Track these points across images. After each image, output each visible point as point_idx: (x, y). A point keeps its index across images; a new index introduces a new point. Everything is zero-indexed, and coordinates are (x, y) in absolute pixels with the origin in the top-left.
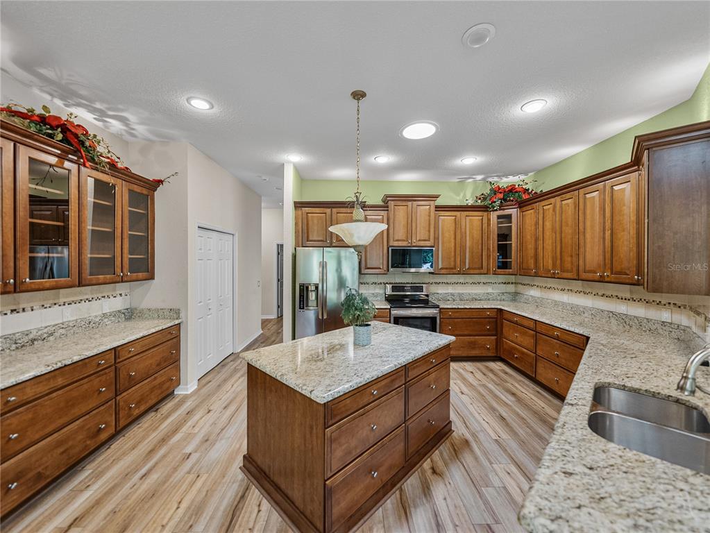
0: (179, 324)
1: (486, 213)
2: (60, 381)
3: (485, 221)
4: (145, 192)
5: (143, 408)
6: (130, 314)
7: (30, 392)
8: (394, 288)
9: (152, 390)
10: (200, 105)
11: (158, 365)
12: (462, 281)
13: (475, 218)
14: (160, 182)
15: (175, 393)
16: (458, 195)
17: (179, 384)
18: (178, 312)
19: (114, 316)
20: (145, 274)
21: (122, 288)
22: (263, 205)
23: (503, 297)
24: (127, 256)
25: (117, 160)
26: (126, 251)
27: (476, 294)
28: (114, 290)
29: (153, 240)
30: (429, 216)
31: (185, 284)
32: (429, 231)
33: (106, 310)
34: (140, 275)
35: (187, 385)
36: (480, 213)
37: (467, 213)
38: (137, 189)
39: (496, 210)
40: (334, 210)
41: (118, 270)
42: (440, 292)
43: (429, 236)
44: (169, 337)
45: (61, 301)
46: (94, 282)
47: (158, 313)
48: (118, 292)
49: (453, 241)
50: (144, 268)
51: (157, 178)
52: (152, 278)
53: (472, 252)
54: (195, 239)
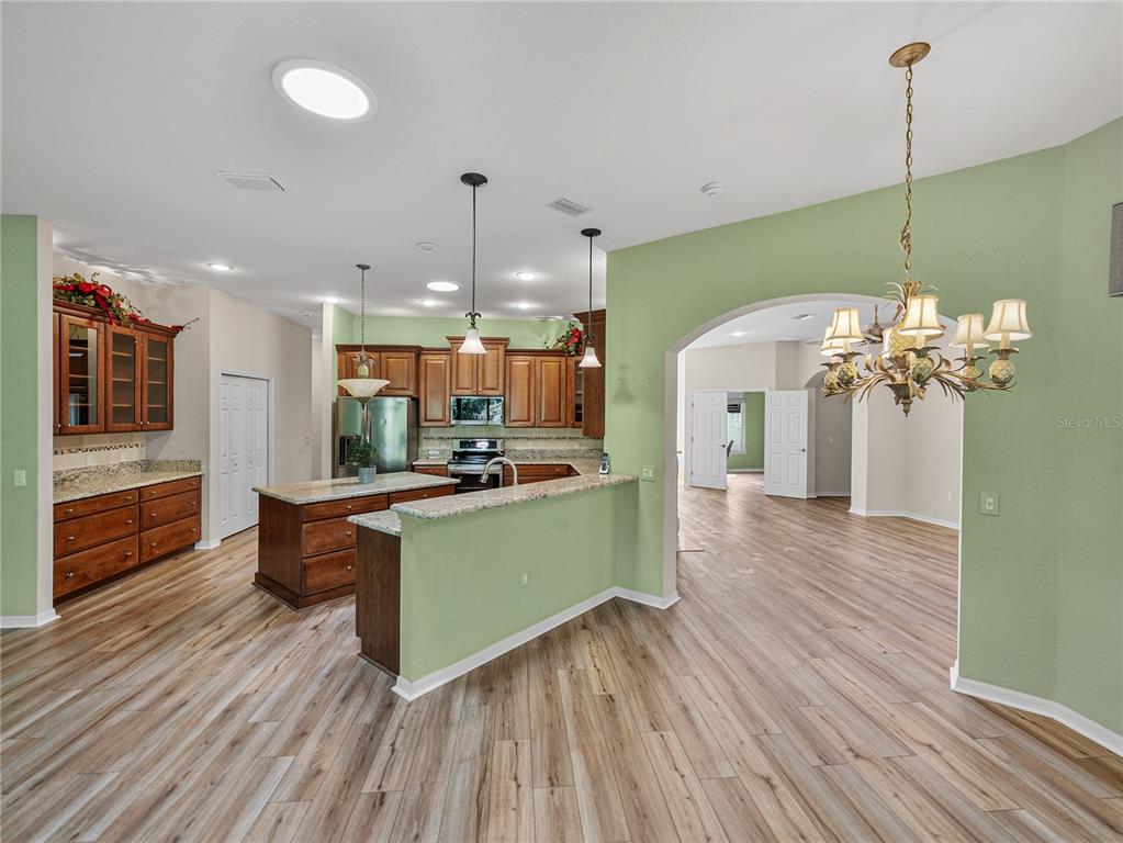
0: (200, 476)
1: (564, 359)
2: (98, 507)
3: (563, 367)
4: (164, 340)
5: (163, 551)
6: (147, 466)
7: (81, 510)
8: (463, 444)
9: (173, 535)
10: (220, 268)
11: (179, 513)
12: (544, 435)
13: (552, 364)
14: (178, 329)
15: (196, 548)
16: (541, 336)
17: (199, 539)
18: (199, 464)
19: (131, 466)
20: (164, 424)
21: (139, 437)
22: (313, 337)
23: (591, 454)
24: (146, 406)
25: (138, 314)
26: (145, 400)
27: (560, 451)
28: (131, 440)
29: (172, 389)
30: (498, 361)
31: (207, 434)
32: (498, 378)
33: (123, 460)
34: (159, 425)
35: (208, 539)
36: (557, 359)
37: (542, 358)
38: (156, 338)
39: (573, 356)
40: (383, 355)
41: (138, 419)
42: (518, 448)
43: (498, 384)
44: (190, 488)
45: (85, 447)
46: (117, 429)
47: (177, 465)
48: (135, 443)
49: (526, 389)
50: (162, 418)
51: (176, 324)
52: (171, 428)
53: (548, 404)
54: (217, 386)
